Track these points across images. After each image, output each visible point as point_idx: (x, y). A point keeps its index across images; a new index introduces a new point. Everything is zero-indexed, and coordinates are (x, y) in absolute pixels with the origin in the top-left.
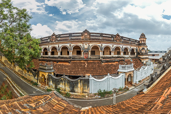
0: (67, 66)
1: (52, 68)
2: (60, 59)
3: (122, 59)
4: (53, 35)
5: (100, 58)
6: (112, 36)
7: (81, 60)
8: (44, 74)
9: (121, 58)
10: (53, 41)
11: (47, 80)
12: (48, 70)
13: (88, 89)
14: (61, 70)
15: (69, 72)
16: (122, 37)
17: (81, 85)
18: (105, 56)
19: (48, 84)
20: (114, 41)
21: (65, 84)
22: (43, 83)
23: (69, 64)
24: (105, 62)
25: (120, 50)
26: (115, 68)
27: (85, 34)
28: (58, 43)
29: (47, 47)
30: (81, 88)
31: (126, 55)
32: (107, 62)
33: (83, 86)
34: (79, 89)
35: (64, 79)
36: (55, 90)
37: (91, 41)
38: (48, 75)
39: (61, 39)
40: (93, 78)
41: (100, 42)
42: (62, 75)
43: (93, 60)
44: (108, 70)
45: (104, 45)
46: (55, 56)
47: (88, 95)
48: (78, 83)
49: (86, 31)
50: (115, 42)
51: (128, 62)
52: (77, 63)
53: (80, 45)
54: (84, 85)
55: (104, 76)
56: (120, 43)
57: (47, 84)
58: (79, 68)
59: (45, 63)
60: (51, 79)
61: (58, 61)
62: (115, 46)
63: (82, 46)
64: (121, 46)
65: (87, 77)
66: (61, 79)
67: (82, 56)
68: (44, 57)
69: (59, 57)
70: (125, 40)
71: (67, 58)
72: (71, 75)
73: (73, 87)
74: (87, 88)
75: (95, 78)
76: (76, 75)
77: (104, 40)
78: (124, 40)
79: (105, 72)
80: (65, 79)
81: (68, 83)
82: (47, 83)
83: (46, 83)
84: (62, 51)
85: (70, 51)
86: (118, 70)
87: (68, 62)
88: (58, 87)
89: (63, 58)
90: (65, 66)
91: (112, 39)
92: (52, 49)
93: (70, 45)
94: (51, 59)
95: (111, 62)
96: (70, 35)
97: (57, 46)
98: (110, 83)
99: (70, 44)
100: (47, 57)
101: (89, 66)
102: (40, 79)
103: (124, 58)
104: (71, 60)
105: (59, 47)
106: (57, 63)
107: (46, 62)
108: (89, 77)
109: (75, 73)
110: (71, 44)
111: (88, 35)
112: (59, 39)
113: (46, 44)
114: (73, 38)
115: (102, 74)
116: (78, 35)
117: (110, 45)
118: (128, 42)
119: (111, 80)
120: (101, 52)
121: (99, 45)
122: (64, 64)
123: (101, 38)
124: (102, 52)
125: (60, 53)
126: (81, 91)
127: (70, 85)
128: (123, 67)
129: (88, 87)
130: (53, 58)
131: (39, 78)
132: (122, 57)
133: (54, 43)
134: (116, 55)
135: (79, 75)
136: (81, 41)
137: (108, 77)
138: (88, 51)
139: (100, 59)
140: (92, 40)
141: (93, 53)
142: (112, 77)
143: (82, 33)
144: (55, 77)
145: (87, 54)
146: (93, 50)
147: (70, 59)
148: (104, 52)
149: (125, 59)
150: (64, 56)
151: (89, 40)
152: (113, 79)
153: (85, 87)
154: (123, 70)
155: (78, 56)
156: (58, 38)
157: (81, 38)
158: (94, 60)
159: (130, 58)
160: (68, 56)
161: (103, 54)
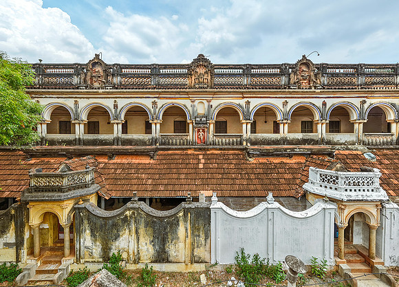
0: (145, 168)
1: (88, 178)
2: (120, 147)
3: (322, 146)
4: (96, 63)
5: (241, 144)
6: (284, 69)
7: (187, 149)
8: (55, 208)
9: (316, 142)
10: (96, 85)
11: (67, 230)
12: (75, 188)
13: (208, 246)
14: (123, 182)
15: (150, 188)
16: (323, 68)
17: (187, 230)
18: (260, 136)
19: (72, 248)
20: (288, 86)
21: (137, 232)
22: (52, 249)
23: (152, 161)
24: (258, 156)
25: (312, 115)
26: (294, 178)
27: (198, 70)
28: (112, 93)
29: (69, 103)
30: (188, 241)
31: (339, 131)
32: (263, 155)
33: (193, 233)
34: (181, 245)
35: (134, 213)
36: (101, 266)
37: (215, 93)
38: (74, 209)
39: (124, 80)
40: (220, 205)
41: (242, 93)
42: (128, 200)
43: (221, 149)
44: (268, 182)
45: (256, 103)
46: (102, 137)
47: (206, 272)
48: (178, 222)
49: (201, 60)
50: (294, 89)
51: (352, 162)
52: (176, 157)
53: (185, 106)
54: (195, 229)
55: (256, 200)
56: (313, 89)
57: (67, 251)
58: (181, 171)
59: (59, 165)
60: (86, 222)
61: (112, 155)
62: (293, 103)
63: (190, 108)
64: (318, 102)
65: (203, 203)
66: (122, 213)
67: (190, 138)
68: (52, 142)
69: (117, 141)
70: (337, 75)
71: (143, 143)
72: (156, 195)
73: (164, 241)
74: (203, 242)
75: (227, 205)
76: (173, 195)
77: (254, 86)
78: (333, 75)
79: (259, 187)
80: (139, 214)
81: (147, 225)
82: (67, 244)
83: (62, 249)
84: (126, 122)
85: (155, 121)
86: (307, 186)
87: (149, 155)
88: (114, 251)
89: (129, 142)
90: (138, 168)
91: (284, 80)
92: (90, 115)
93: (154, 103)
94: (85, 147)
95: (278, 155)
96: (155, 69)
97: (108, 103)
98: (277, 230)
99: (153, 100)
100: (69, 143)
101: (211, 166)
102: (32, 237)
103: (329, 143)
104: (157, 149)
105: (116, 106)
106: (111, 158)
107: (63, 160)
108: (210, 201)
109: (170, 187)
110: (155, 99)
111: (206, 73)
112: (117, 80)
113: (62, 93)
114: (162, 81)
115: (247, 193)
116: (178, 71)
117: (276, 103)
118: (351, 84)
119: (278, 217)
120: (247, 123)
121: (239, 105)
122: (135, 161)
123: (245, 81)
124: (249, 126)
125: (120, 126)
126: (188, 252)
127: (154, 232)
128: (324, 178)
129: (207, 236)
130: (94, 142)
131: (27, 235)
132: (322, 141)
133: (97, 93)
134: (296, 132)
135: (179, 194)
136: (187, 93)
137: (270, 206)
138: (206, 123)
139: (241, 147)
140: (218, 89)
141: (221, 127)
142: (282, 208)
143: (188, 67)
144: (101, 212)
145: (204, 131)
146: (222, 119)
147: (154, 147)
148: (254, 126)
149: (337, 147)
150: (135, 136)
151: (211, 88)
152: (284, 217)
153: (199, 236)
154: (328, 190)
155: (176, 138)
156: (113, 75)
157: (187, 81)
158: (225, 149)
159: (361, 147)
160: (147, 137)
161: (254, 131)
